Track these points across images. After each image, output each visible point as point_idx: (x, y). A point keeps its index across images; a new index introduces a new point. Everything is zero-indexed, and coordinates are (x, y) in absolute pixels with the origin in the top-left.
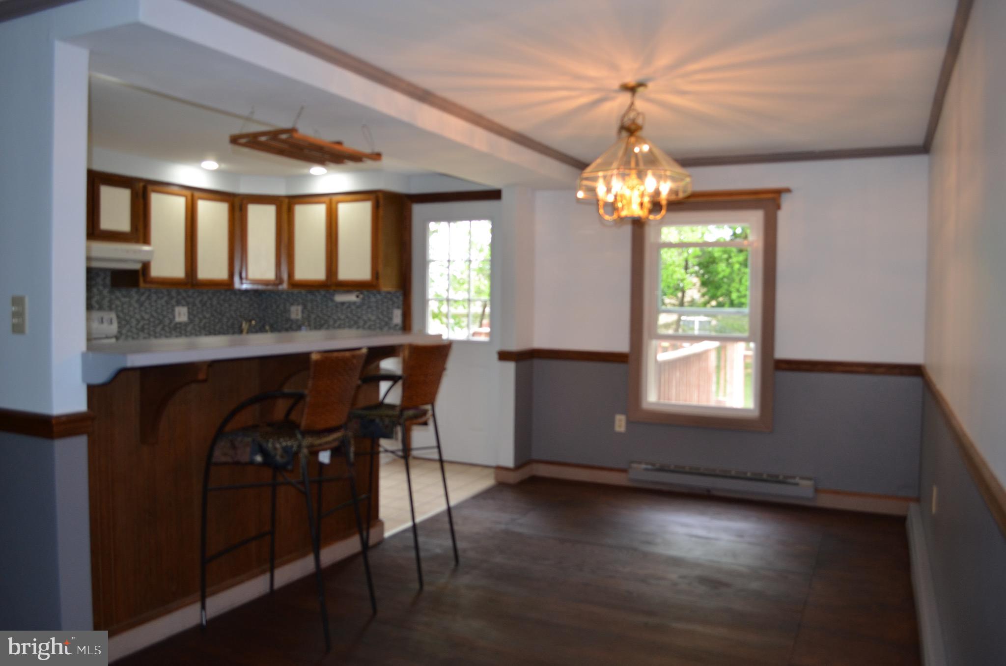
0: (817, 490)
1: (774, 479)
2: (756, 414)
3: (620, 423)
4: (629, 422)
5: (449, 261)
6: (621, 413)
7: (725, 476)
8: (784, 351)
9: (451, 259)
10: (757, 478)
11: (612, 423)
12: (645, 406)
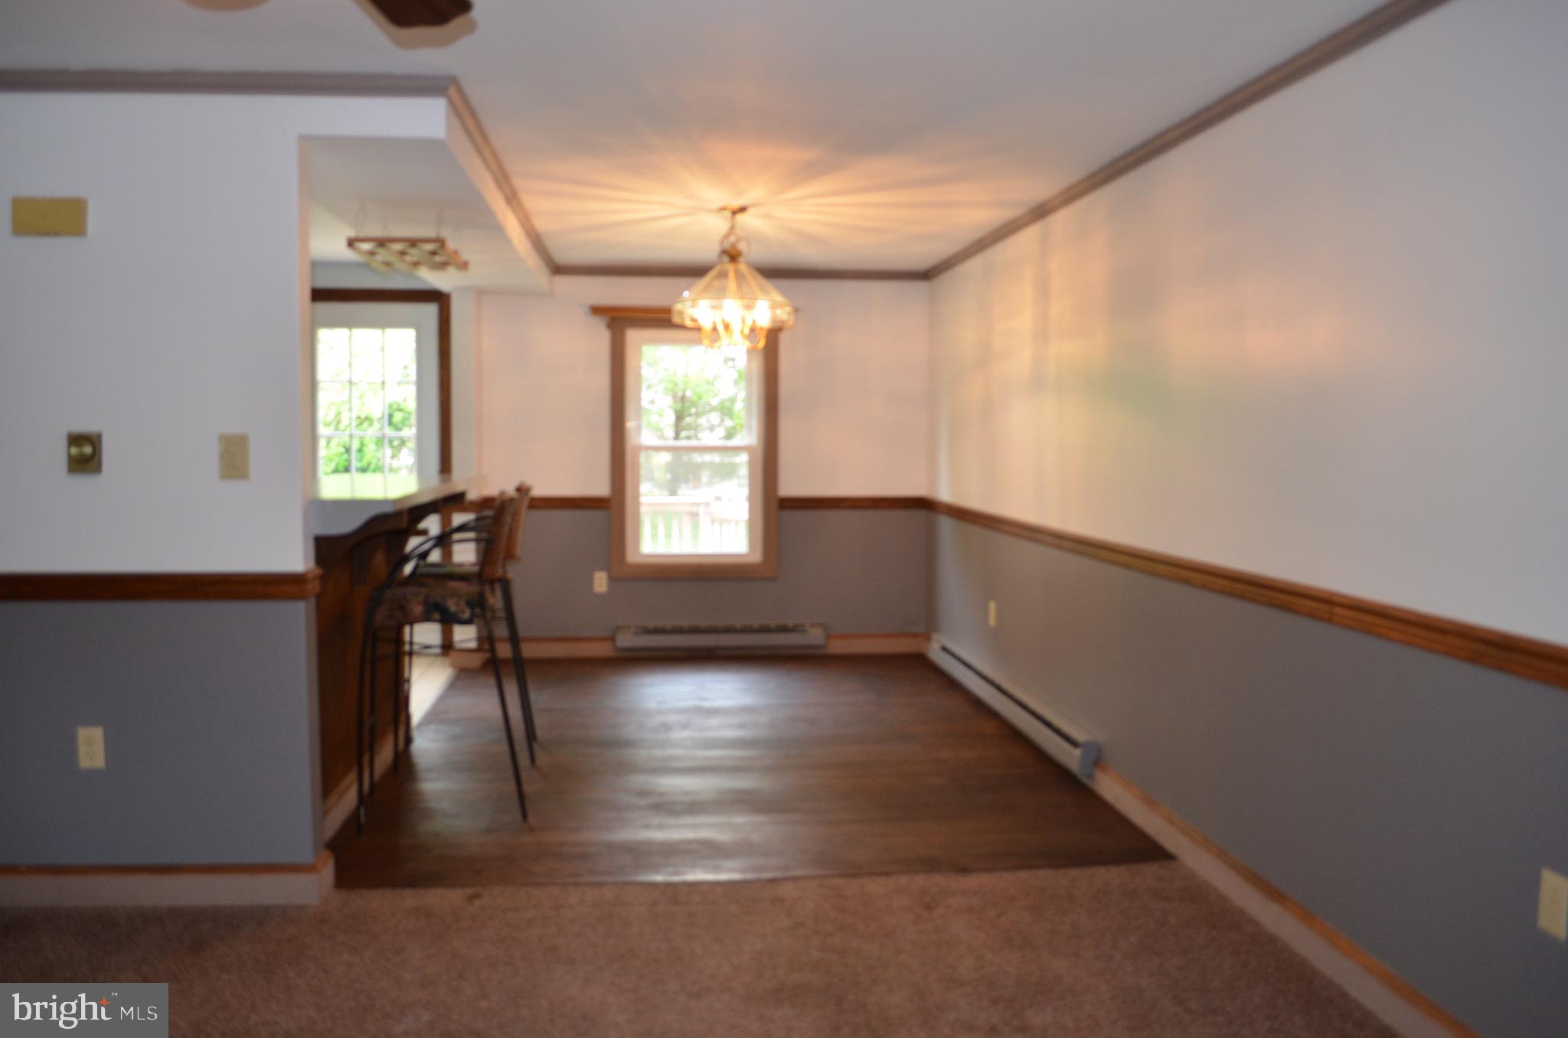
0: (829, 637)
1: (783, 629)
2: (757, 558)
3: (600, 582)
4: (612, 579)
5: (351, 382)
6: (601, 569)
7: (730, 630)
8: (791, 486)
9: (354, 380)
10: (764, 630)
11: (590, 581)
12: (631, 558)
